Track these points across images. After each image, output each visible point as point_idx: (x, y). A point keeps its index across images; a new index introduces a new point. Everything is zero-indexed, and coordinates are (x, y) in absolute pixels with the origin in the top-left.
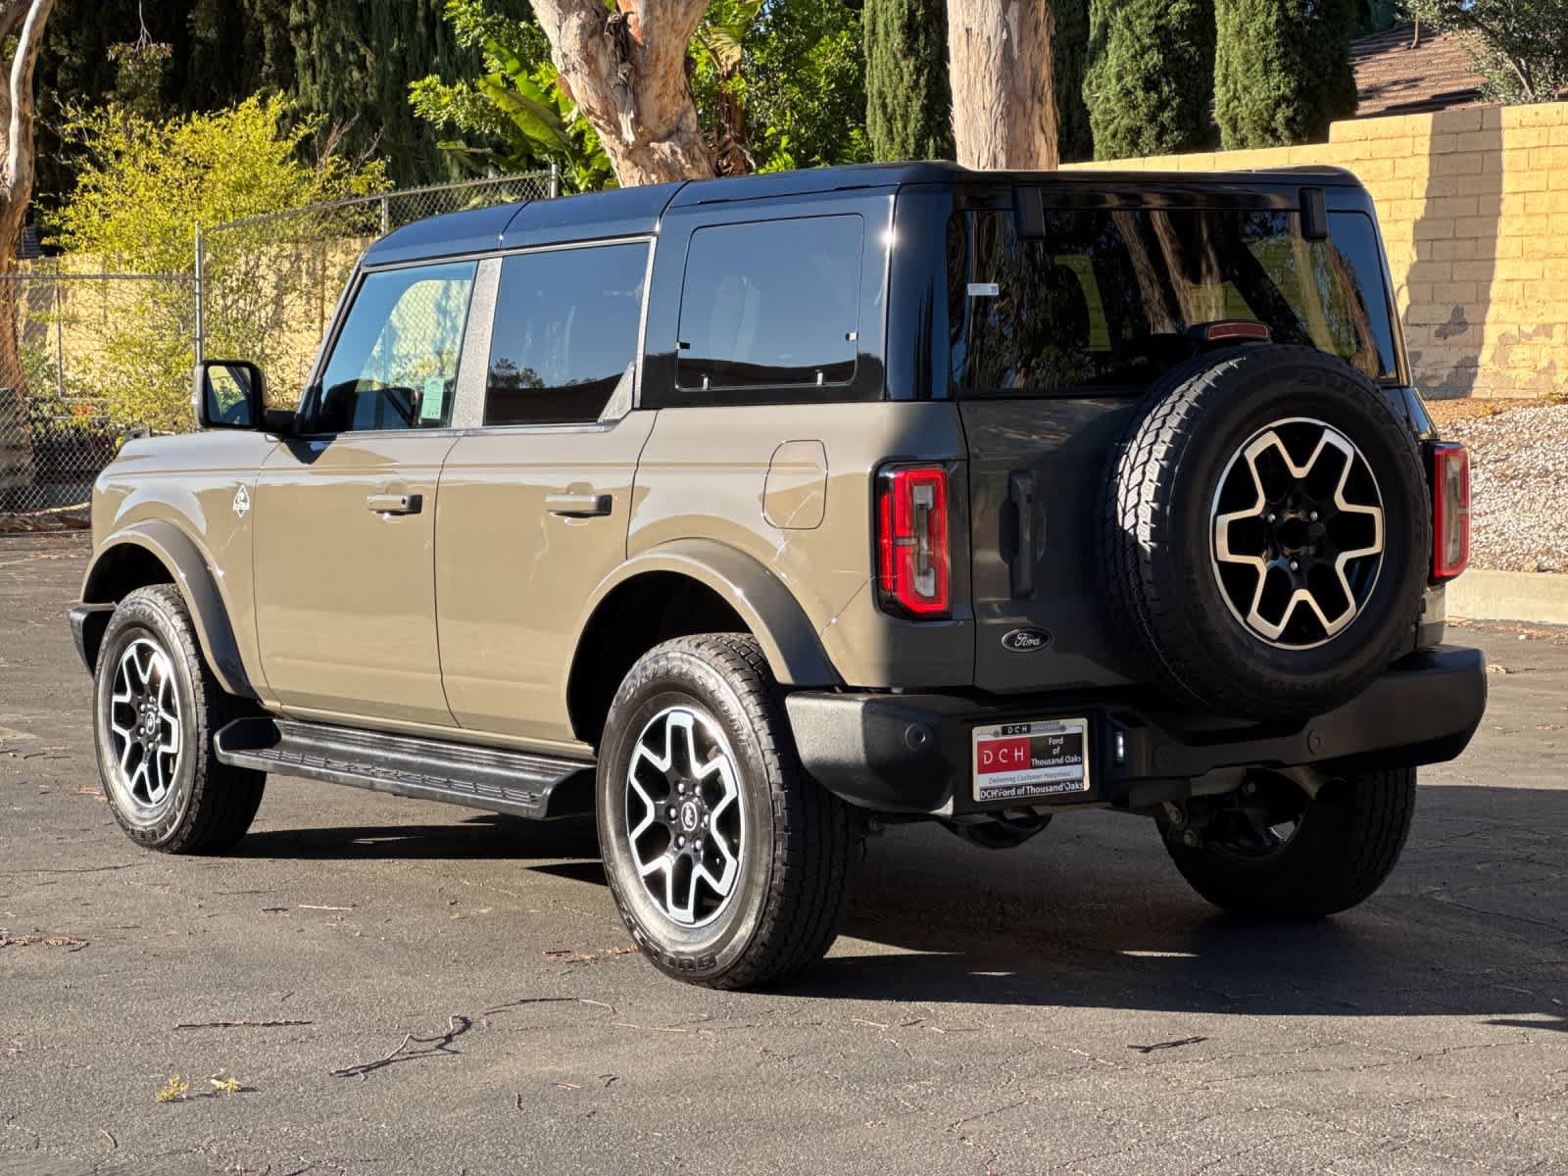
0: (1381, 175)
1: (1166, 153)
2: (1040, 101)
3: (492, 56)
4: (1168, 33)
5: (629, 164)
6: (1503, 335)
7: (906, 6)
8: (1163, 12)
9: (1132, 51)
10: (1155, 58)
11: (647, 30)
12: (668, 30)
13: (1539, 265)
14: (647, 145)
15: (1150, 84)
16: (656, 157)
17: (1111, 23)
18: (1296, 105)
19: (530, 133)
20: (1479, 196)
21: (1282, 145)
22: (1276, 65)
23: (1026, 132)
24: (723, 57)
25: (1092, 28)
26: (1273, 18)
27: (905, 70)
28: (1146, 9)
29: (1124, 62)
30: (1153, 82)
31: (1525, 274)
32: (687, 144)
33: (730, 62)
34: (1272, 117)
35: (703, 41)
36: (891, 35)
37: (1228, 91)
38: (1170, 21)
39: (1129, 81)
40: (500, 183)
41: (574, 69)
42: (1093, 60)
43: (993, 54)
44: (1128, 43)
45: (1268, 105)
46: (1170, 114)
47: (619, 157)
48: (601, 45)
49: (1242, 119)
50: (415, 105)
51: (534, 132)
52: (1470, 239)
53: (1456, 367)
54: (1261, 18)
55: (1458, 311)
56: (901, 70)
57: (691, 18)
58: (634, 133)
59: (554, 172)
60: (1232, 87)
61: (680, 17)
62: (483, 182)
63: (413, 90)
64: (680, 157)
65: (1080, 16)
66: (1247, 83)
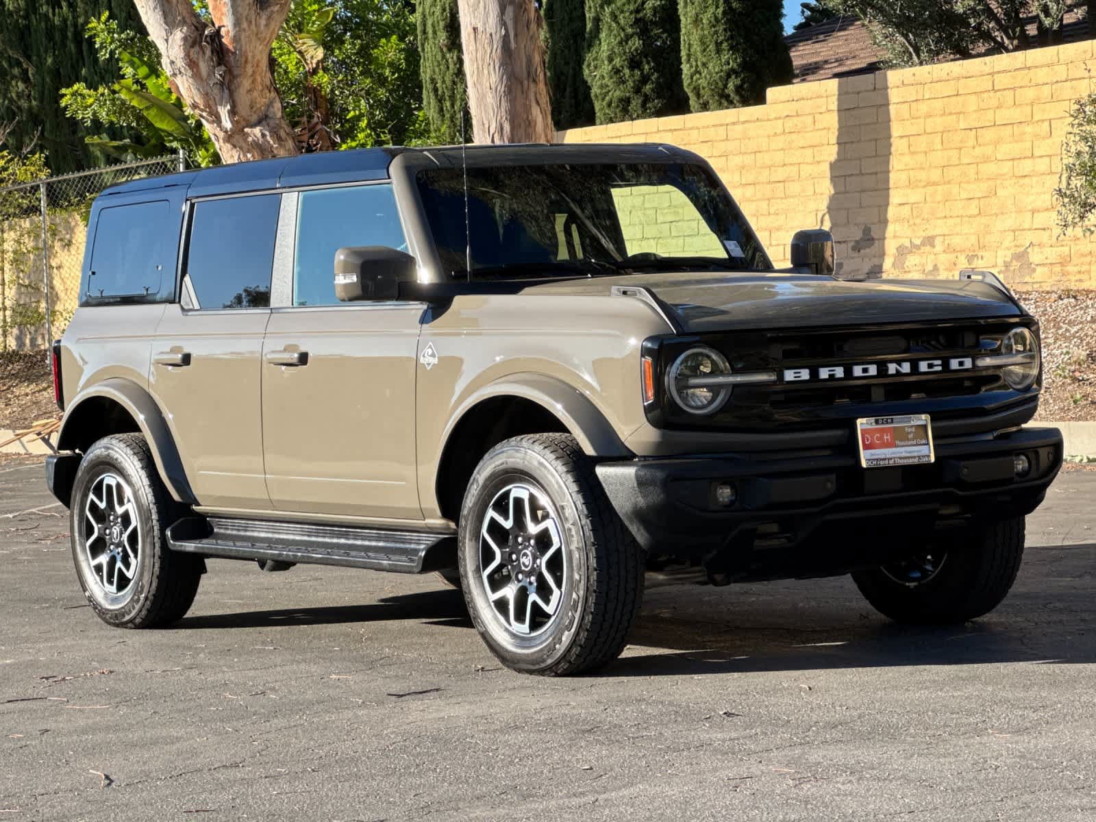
0: (805, 127)
1: (650, 117)
2: (534, 81)
3: (126, 65)
4: (645, 24)
5: (229, 146)
6: (900, 247)
7: (448, 10)
8: (640, 8)
9: (618, 39)
10: (636, 43)
11: (236, 39)
12: (254, 38)
13: (921, 190)
14: (243, 131)
15: (634, 64)
16: (250, 139)
17: (602, 18)
18: (742, 76)
19: (158, 125)
20: (876, 140)
21: (735, 107)
22: (725, 45)
23: (525, 105)
24: (308, 57)
25: (587, 22)
26: (720, 10)
27: (450, 60)
28: (627, 6)
29: (613, 48)
30: (636, 62)
31: (912, 199)
32: (273, 128)
33: (315, 61)
34: (725, 86)
35: (292, 46)
36: (438, 33)
37: (691, 67)
38: (646, 15)
39: (617, 62)
40: (138, 167)
41: (180, 73)
42: (590, 46)
43: (495, 47)
44: (615, 32)
45: (721, 76)
46: (651, 86)
47: (221, 141)
48: (201, 53)
49: (704, 88)
50: (66, 107)
51: (163, 125)
52: (872, 174)
53: (868, 274)
54: (711, 10)
55: (867, 231)
56: (447, 61)
57: (272, 29)
58: (231, 122)
59: (181, 156)
60: (694, 64)
61: (262, 28)
62: (123, 166)
63: (64, 95)
64: (268, 138)
65: (577, 14)
66: (704, 60)
